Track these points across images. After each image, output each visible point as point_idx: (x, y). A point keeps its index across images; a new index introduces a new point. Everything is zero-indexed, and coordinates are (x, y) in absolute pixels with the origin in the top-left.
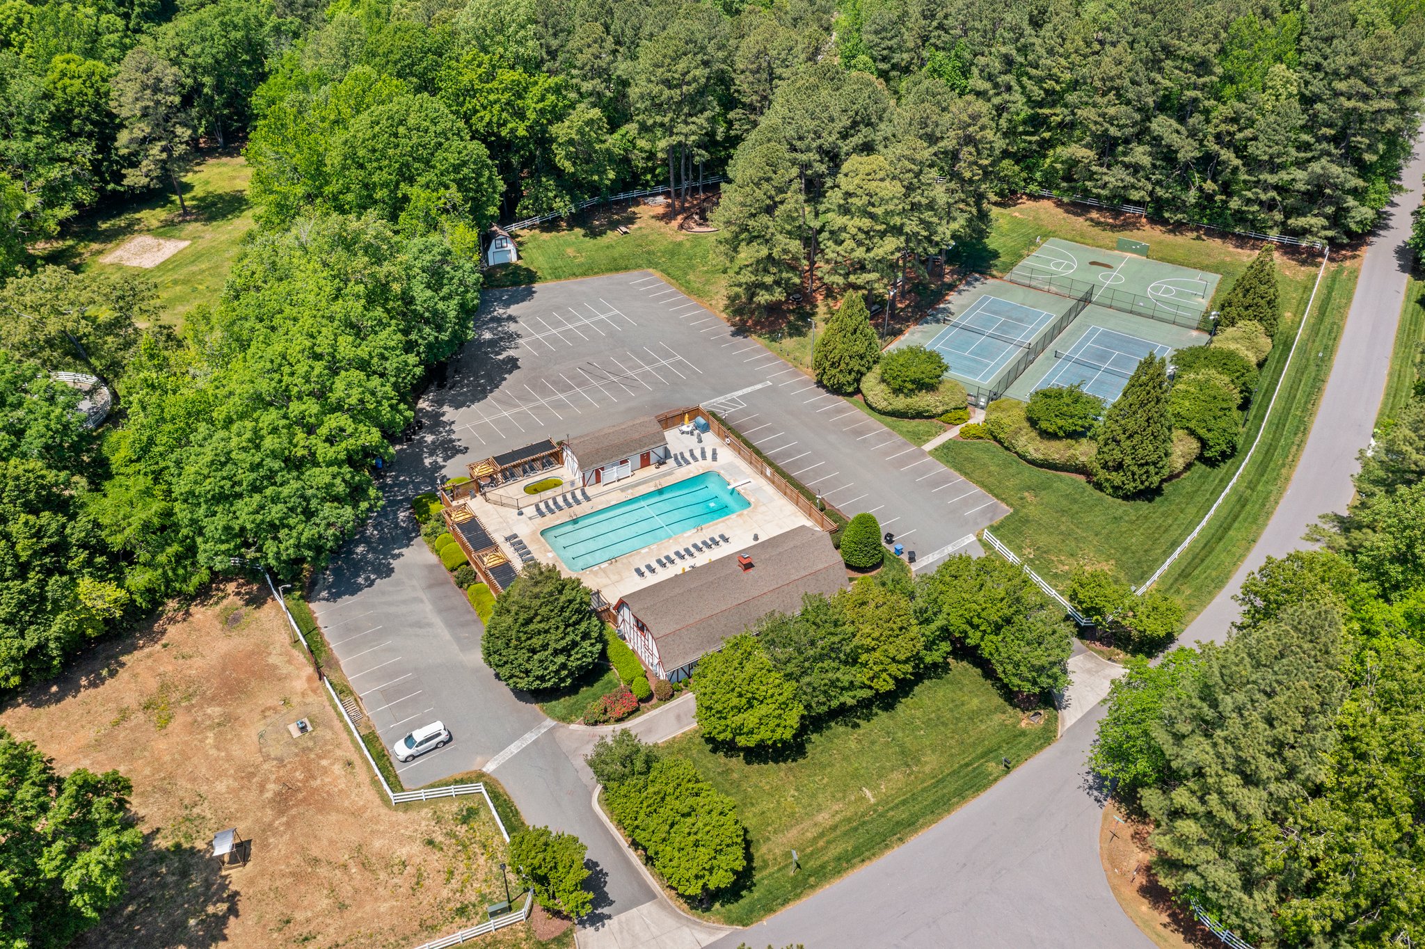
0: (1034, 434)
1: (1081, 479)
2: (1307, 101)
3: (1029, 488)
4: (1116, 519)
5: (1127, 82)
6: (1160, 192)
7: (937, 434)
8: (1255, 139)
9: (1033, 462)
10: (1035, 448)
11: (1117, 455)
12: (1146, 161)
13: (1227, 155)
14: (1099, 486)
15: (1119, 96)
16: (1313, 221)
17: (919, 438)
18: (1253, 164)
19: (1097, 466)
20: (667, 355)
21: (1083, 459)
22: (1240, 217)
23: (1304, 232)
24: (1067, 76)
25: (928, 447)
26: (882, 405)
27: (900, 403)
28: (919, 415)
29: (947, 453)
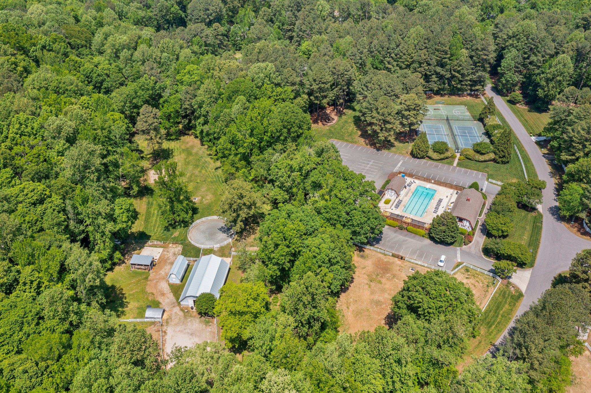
0: (479, 155)
1: (492, 162)
2: (471, 57)
3: (485, 168)
4: (507, 169)
5: (429, 60)
6: (440, 87)
7: (453, 162)
8: (462, 69)
9: (482, 162)
10: (482, 158)
11: (503, 154)
12: (436, 79)
13: (457, 74)
14: (498, 163)
15: (427, 63)
16: (479, 87)
17: (451, 163)
18: (463, 75)
19: (497, 157)
20: (370, 161)
21: (493, 157)
22: (459, 90)
23: (477, 90)
24: (410, 60)
25: (455, 164)
26: (438, 158)
27: (442, 156)
28: (447, 158)
29: (459, 164)
